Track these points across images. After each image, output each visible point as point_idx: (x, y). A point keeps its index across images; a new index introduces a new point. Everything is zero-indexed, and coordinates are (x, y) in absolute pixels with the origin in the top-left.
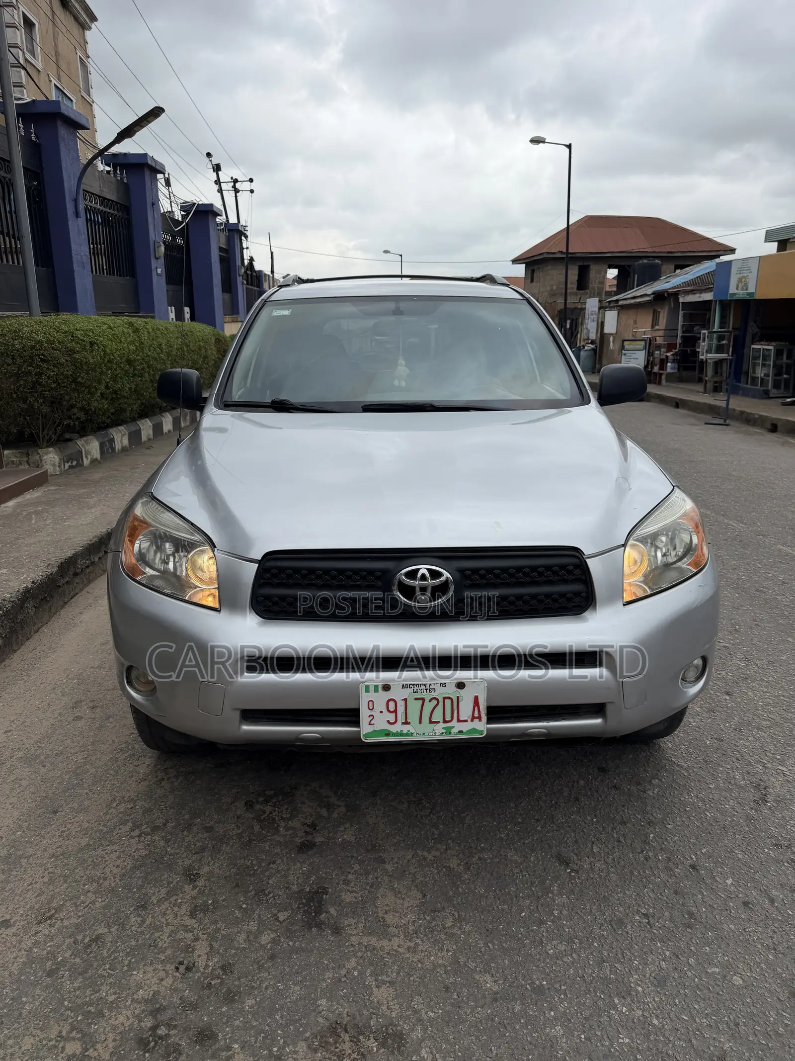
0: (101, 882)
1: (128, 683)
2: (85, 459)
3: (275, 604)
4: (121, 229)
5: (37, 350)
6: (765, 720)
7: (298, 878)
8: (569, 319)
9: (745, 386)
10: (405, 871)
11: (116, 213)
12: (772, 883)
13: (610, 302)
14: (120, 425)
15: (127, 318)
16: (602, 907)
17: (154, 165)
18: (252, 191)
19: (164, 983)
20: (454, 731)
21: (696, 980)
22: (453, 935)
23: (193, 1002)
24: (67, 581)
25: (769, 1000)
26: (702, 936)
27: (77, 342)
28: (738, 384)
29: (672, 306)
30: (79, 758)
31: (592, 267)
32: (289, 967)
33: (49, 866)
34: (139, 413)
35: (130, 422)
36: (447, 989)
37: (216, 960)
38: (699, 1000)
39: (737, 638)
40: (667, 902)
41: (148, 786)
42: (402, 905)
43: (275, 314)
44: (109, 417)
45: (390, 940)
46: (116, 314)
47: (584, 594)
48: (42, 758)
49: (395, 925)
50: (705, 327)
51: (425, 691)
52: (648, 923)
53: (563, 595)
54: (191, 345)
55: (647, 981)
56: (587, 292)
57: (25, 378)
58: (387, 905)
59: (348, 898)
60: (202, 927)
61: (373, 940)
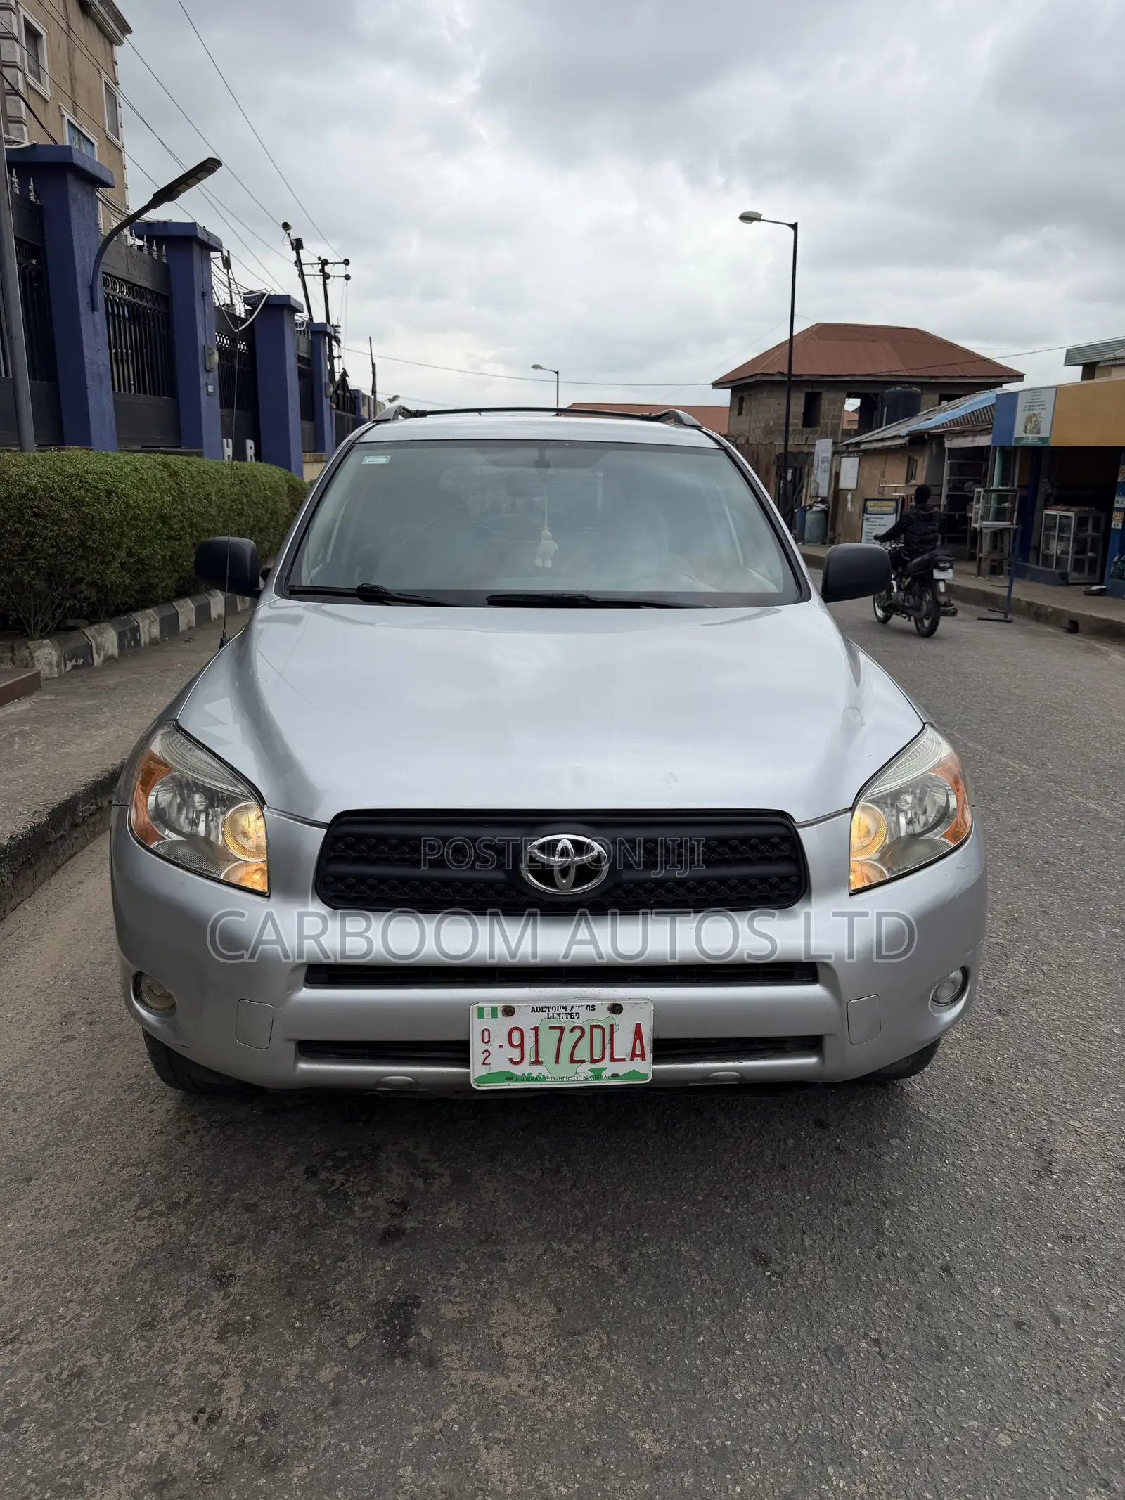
0: (90, 1286)
1: (136, 996)
2: (95, 656)
3: (351, 887)
4: (157, 329)
5: (29, 500)
6: (1052, 1052)
7: (377, 1282)
8: (790, 467)
9: (1034, 566)
10: (532, 1273)
11: (150, 305)
12: (1056, 1294)
13: (848, 445)
14: (147, 607)
15: (162, 455)
16: (815, 1329)
17: (206, 239)
18: (347, 278)
19: (175, 1441)
20: (606, 1074)
21: (946, 1439)
22: (599, 1369)
23: (217, 1470)
24: (61, 836)
25: (1049, 1469)
26: (955, 1372)
27: (88, 490)
28: (1026, 564)
29: (934, 453)
30: (68, 1098)
31: (824, 396)
32: (359, 1417)
33: (15, 1261)
34: (176, 591)
35: (162, 603)
36: (588, 1452)
37: (253, 1406)
38: (948, 1469)
39: (1016, 932)
40: (906, 1323)
41: (166, 1142)
42: (528, 1323)
43: (367, 462)
44: (132, 595)
45: (507, 1377)
46: (148, 448)
47: (794, 879)
48: (13, 1098)
49: (515, 1355)
50: (980, 483)
51: (565, 1017)
52: (879, 1353)
53: (764, 879)
54: (253, 495)
55: (876, 1440)
56: (817, 431)
57: (11, 540)
58: (505, 1324)
59: (449, 1313)
60: (234, 1356)
61: (483, 1377)
